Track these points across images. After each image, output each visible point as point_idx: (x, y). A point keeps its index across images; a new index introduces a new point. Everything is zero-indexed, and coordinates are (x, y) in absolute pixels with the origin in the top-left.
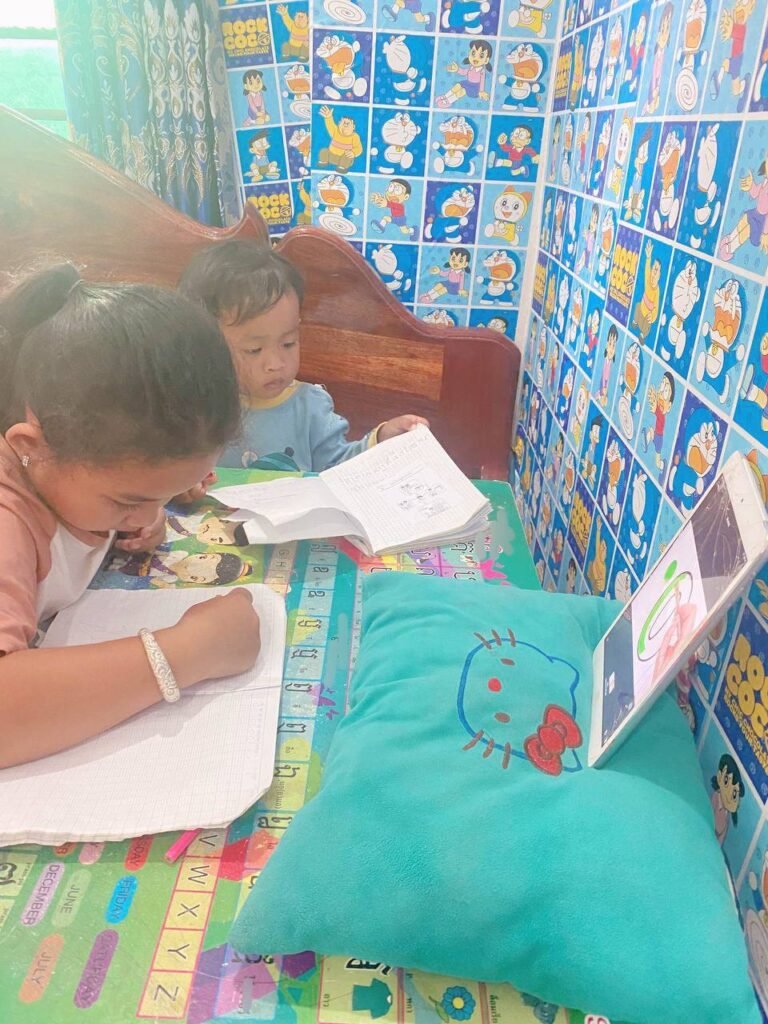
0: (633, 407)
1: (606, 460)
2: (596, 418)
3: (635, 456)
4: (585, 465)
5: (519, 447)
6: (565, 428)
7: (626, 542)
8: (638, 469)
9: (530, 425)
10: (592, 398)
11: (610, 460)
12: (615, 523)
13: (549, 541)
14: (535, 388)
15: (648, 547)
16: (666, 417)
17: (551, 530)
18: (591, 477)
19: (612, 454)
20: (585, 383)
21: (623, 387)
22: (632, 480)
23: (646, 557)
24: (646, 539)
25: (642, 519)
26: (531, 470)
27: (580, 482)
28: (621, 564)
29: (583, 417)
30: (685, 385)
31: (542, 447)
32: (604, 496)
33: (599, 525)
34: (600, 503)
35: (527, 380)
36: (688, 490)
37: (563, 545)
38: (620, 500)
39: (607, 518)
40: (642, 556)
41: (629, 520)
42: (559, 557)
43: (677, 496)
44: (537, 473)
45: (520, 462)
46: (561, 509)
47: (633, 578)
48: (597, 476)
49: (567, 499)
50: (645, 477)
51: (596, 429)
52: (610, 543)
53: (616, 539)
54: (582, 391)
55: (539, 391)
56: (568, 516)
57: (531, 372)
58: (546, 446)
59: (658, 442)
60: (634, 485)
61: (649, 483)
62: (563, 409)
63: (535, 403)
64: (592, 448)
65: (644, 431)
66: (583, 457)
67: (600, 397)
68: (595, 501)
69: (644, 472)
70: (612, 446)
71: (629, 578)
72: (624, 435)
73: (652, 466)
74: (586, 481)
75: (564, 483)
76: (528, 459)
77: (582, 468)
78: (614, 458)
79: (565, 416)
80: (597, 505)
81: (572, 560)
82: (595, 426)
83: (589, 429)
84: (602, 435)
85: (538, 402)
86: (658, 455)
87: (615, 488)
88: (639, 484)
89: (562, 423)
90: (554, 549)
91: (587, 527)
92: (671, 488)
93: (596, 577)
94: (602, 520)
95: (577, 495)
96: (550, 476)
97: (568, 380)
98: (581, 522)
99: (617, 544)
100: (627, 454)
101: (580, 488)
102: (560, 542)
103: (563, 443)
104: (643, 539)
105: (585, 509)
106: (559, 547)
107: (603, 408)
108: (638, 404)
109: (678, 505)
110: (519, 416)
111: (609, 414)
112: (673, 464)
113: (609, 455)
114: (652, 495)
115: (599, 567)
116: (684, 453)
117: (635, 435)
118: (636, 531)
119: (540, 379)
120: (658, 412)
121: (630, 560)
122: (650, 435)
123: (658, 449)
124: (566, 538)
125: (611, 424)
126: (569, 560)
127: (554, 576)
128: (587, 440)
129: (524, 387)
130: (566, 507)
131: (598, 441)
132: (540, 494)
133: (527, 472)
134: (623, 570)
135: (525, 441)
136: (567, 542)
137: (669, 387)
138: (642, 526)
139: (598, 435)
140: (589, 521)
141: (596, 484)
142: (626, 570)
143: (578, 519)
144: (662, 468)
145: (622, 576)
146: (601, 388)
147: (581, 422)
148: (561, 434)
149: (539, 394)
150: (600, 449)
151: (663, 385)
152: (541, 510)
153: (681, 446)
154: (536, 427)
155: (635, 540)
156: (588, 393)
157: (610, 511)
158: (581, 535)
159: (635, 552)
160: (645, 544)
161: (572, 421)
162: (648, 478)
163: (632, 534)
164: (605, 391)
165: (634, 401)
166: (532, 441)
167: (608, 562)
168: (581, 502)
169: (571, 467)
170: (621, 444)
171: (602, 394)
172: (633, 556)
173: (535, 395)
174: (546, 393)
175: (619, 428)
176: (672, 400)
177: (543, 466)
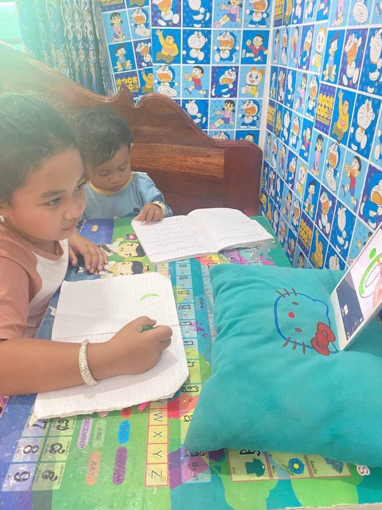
0: (335, 175)
1: (320, 202)
2: (311, 181)
3: (338, 199)
4: (307, 205)
5: (264, 199)
6: (292, 188)
7: (334, 241)
8: (340, 205)
9: (270, 187)
10: (309, 172)
11: (322, 202)
12: (327, 232)
13: (286, 245)
14: (272, 169)
15: (349, 243)
16: (357, 179)
17: (286, 239)
18: (311, 211)
19: (324, 199)
20: (303, 164)
21: (328, 165)
22: (337, 210)
23: (348, 248)
24: (348, 239)
25: (344, 230)
26: (271, 210)
27: (303, 213)
28: (332, 253)
29: (304, 181)
30: (368, 162)
31: (278, 198)
32: (320, 220)
33: (317, 235)
34: (317, 223)
35: (266, 165)
36: (372, 214)
37: (295, 246)
38: (330, 221)
39: (322, 230)
40: (345, 248)
41: (336, 231)
42: (293, 252)
43: (366, 217)
44: (276, 211)
45: (265, 206)
46: (292, 228)
47: (340, 260)
48: (314, 210)
49: (296, 223)
50: (345, 209)
51: (312, 188)
52: (324, 242)
53: (328, 241)
54: (302, 169)
55: (274, 170)
56: (297, 231)
57: (269, 161)
58: (281, 198)
59: (352, 191)
60: (338, 213)
61: (347, 212)
62: (290, 178)
63: (272, 176)
64: (310, 196)
65: (343, 186)
66: (305, 201)
67: (313, 171)
68: (314, 223)
69: (344, 207)
70: (323, 195)
71: (338, 259)
72: (331, 189)
73: (348, 202)
74: (308, 213)
75: (293, 215)
76: (269, 205)
77: (304, 207)
78: (325, 200)
79: (292, 182)
80: (315, 224)
81: (301, 253)
82: (311, 186)
83: (308, 187)
84: (316, 190)
85: (274, 176)
86: (353, 198)
87: (326, 216)
88: (341, 214)
89: (290, 185)
90: (289, 248)
91: (310, 236)
92: (362, 213)
93: (317, 260)
94: (319, 232)
95: (302, 220)
96: (284, 212)
97: (292, 163)
98: (306, 234)
99: (329, 243)
100: (332, 198)
101: (304, 217)
102: (293, 244)
103: (291, 195)
104: (345, 240)
105: (308, 227)
106: (293, 247)
107: (316, 176)
108: (338, 174)
109: (366, 221)
110: (263, 184)
111: (320, 179)
112: (363, 201)
113: (321, 199)
114: (350, 217)
115: (318, 255)
116: (369, 195)
117: (337, 188)
118: (341, 236)
119: (274, 164)
120: (352, 177)
121: (338, 250)
122: (347, 188)
123: (352, 194)
124: (296, 242)
125: (322, 183)
126: (299, 252)
127: (290, 262)
128: (307, 193)
129: (264, 169)
130: (296, 227)
131: (314, 193)
132: (278, 222)
133: (269, 212)
134: (334, 256)
135: (267, 196)
136: (297, 244)
137: (357, 164)
138: (344, 234)
139: (314, 190)
140: (311, 233)
141: (314, 214)
142: (336, 255)
143: (303, 232)
144: (355, 204)
145: (333, 259)
146: (314, 166)
147: (302, 184)
148: (290, 191)
149: (274, 171)
150: (315, 197)
151: (353, 163)
152: (280, 229)
153: (367, 192)
154: (274, 188)
155: (341, 240)
156: (306, 169)
157: (324, 227)
158: (306, 240)
159: (341, 246)
160: (347, 242)
161: (297, 185)
162: (347, 209)
163: (339, 237)
164: (316, 168)
165: (336, 172)
166: (271, 195)
167: (324, 252)
168: (305, 223)
169: (298, 206)
170: (329, 194)
171: (315, 169)
172: (340, 248)
173: (272, 172)
174: (279, 170)
175: (327, 186)
176: (360, 170)
177: (279, 208)
